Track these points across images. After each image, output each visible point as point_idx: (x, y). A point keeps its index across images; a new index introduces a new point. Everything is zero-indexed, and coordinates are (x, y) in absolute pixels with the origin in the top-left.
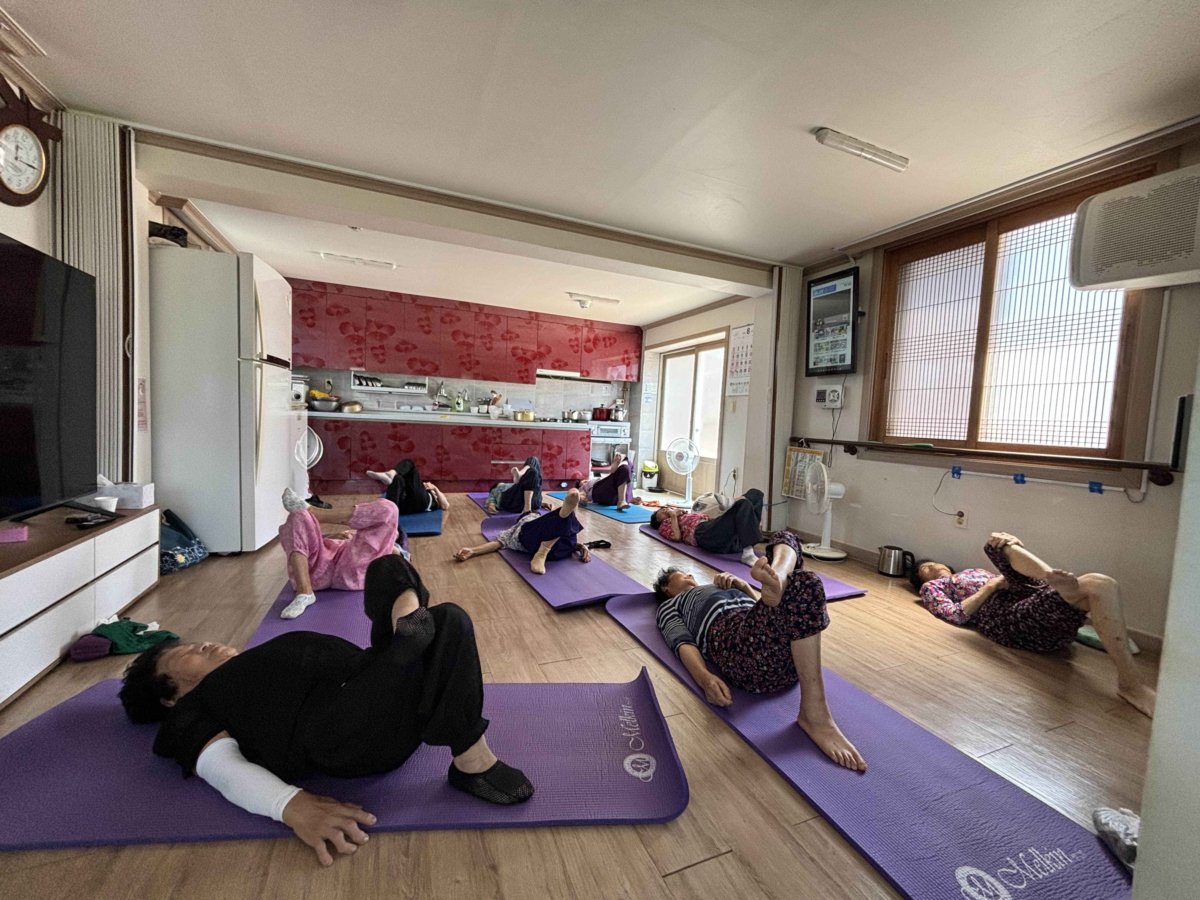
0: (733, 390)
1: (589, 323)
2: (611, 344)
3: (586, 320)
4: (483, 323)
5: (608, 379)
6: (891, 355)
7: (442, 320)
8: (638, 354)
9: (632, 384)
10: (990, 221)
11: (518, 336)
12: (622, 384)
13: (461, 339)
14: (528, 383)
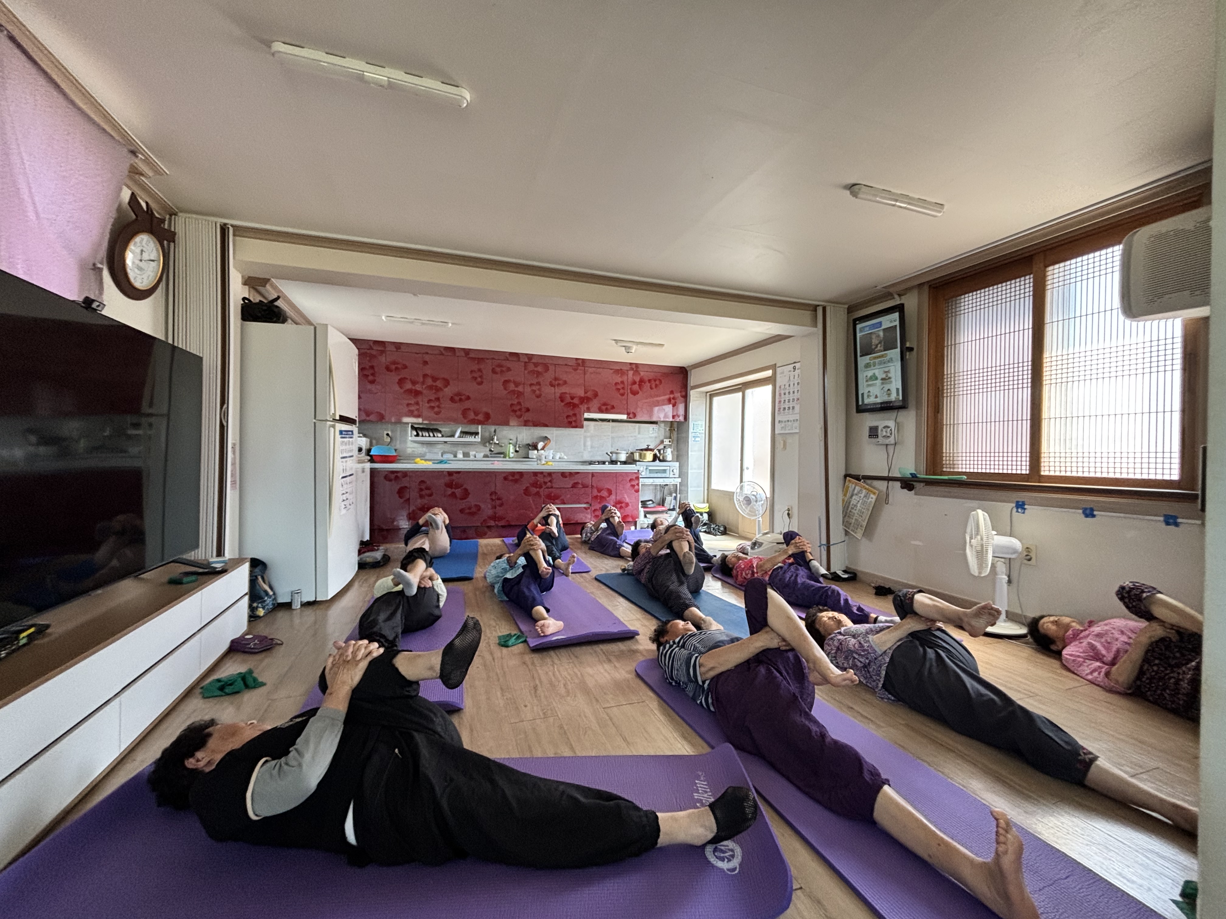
0: (782, 428)
1: (634, 366)
2: (656, 386)
3: (631, 364)
4: (533, 372)
5: (654, 419)
6: (943, 390)
7: (494, 371)
8: (684, 394)
9: (679, 423)
10: (1035, 254)
11: (565, 383)
12: (669, 425)
13: (512, 387)
14: (576, 427)
